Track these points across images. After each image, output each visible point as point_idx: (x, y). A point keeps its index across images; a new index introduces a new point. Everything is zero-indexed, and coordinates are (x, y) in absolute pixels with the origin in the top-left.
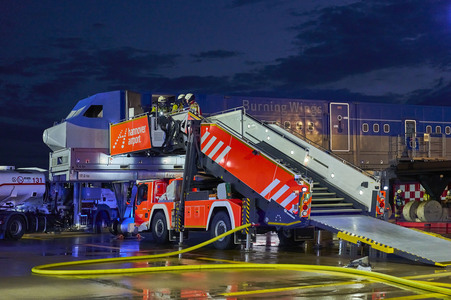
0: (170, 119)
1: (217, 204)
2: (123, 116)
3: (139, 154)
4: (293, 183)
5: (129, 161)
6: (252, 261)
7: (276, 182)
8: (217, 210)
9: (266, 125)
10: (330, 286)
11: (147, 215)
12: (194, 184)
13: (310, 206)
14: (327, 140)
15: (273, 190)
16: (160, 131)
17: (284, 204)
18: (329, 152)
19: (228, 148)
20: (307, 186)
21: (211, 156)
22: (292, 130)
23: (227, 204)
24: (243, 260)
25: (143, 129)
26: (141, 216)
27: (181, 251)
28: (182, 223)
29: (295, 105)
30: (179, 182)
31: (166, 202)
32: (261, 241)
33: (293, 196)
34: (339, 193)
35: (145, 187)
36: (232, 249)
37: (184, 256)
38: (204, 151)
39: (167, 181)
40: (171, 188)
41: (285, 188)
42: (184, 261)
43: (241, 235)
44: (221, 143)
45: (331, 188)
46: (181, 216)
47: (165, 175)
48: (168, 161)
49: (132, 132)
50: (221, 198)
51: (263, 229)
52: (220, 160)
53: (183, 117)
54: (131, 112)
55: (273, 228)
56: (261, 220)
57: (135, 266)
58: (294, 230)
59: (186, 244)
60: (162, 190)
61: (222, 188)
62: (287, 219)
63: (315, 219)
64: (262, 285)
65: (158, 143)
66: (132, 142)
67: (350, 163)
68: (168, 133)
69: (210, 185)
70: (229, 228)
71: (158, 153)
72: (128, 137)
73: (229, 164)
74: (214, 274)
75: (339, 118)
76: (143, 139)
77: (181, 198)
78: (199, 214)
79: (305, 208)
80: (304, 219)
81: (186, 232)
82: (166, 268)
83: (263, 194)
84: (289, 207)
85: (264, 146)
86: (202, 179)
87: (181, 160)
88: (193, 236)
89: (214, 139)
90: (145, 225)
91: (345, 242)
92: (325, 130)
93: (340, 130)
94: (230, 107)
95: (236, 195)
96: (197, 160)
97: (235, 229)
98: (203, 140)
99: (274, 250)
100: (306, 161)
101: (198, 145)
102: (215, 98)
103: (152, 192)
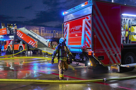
0: (11, 29)
1: (20, 45)
2: (1, 28)
3: (5, 35)
4: (34, 41)
5: (2, 37)
6: (27, 56)
7: (31, 41)
8: (20, 46)
9: (29, 30)
10: (41, 61)
11: (6, 47)
12: (16, 41)
13: (37, 46)
14: (40, 33)
15: (30, 43)
16: (9, 31)
17: (32, 45)
18: (40, 36)
19: (22, 35)
20: (36, 42)
21: (19, 36)
22: (34, 32)
23: (22, 45)
24: (26, 56)
25: (5, 30)
26: (5, 48)
27: (14, 55)
28: (14, 49)
29: (35, 27)
30: (13, 41)
31: (10, 45)
32: (29, 52)
33: (34, 44)
34: (42, 43)
35: (6, 42)
36: (23, 54)
37: (14, 56)
38: (17, 35)
39: (10, 41)
40: (11, 42)
41: (33, 42)
42: (14, 57)
43: (25, 51)
44: (21, 34)
45: (41, 42)
46: (13, 48)
47: (10, 39)
48: (11, 37)
49: (3, 31)
50: (21, 44)
51: (29, 50)
52: (21, 37)
53: (13, 28)
54: (3, 27)
55: (31, 50)
56: (29, 48)
57: (5, 58)
58: (35, 50)
59: (15, 53)
60: (9, 42)
61: (21, 42)
62: (33, 48)
63: (38, 48)
64: (29, 61)
65: (8, 33)
66: (3, 33)
67: (44, 38)
68: (10, 31)
69: (19, 41)
70: (23, 50)
71: (8, 35)
72: (2, 32)
73: (22, 38)
74: (20, 59)
75: (42, 30)
76: (5, 32)
77: (13, 44)
78: (17, 47)
79: (36, 46)
80: (36, 48)
81: (15, 51)
82: (11, 58)
83: (29, 43)
84: (33, 46)
85: (29, 34)
86: (17, 40)
87: (13, 37)
88: (16, 51)
89: (19, 33)
90: (6, 49)
91: (44, 52)
92: (40, 32)
93: (43, 32)
94: (22, 27)
95: (24, 44)
96: (16, 36)
97: (24, 50)
98: (17, 33)
99: (32, 54)
100: (36, 37)
101: (16, 34)
102: (20, 25)
103: (7, 43)
